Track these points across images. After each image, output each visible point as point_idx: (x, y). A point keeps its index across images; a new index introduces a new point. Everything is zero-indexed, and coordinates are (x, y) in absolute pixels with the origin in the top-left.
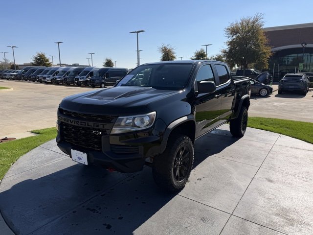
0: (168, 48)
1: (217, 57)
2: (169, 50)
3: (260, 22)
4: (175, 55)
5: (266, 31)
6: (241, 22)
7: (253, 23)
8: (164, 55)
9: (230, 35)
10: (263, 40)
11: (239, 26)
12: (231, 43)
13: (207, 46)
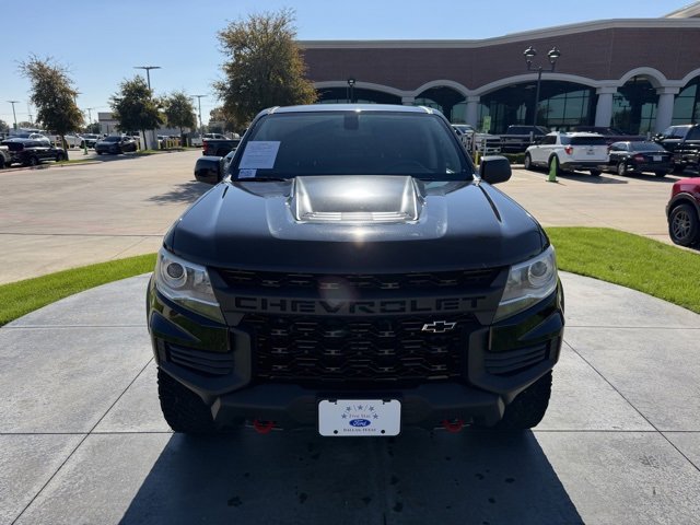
0: (51, 65)
1: (173, 98)
2: (54, 72)
3: (288, 27)
4: (72, 87)
5: (303, 48)
6: (250, 21)
7: (276, 27)
8: (39, 85)
9: (228, 49)
10: (297, 66)
11: (247, 29)
12: (233, 69)
13: (148, 69)
